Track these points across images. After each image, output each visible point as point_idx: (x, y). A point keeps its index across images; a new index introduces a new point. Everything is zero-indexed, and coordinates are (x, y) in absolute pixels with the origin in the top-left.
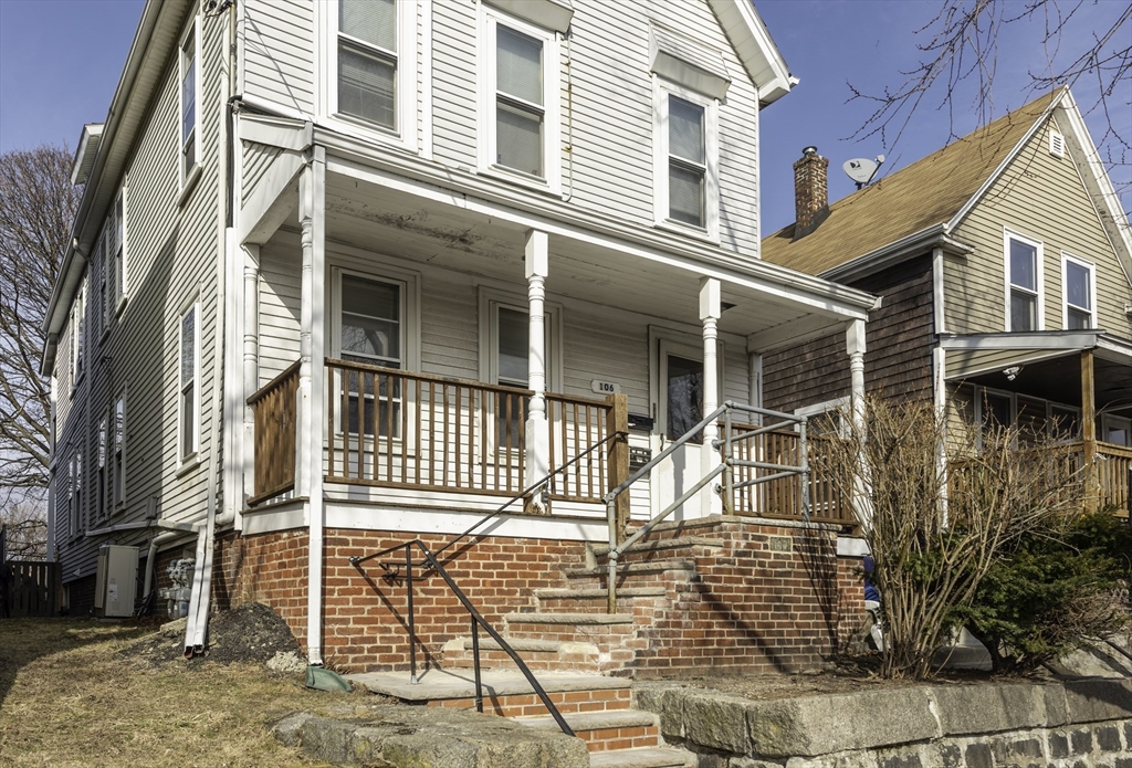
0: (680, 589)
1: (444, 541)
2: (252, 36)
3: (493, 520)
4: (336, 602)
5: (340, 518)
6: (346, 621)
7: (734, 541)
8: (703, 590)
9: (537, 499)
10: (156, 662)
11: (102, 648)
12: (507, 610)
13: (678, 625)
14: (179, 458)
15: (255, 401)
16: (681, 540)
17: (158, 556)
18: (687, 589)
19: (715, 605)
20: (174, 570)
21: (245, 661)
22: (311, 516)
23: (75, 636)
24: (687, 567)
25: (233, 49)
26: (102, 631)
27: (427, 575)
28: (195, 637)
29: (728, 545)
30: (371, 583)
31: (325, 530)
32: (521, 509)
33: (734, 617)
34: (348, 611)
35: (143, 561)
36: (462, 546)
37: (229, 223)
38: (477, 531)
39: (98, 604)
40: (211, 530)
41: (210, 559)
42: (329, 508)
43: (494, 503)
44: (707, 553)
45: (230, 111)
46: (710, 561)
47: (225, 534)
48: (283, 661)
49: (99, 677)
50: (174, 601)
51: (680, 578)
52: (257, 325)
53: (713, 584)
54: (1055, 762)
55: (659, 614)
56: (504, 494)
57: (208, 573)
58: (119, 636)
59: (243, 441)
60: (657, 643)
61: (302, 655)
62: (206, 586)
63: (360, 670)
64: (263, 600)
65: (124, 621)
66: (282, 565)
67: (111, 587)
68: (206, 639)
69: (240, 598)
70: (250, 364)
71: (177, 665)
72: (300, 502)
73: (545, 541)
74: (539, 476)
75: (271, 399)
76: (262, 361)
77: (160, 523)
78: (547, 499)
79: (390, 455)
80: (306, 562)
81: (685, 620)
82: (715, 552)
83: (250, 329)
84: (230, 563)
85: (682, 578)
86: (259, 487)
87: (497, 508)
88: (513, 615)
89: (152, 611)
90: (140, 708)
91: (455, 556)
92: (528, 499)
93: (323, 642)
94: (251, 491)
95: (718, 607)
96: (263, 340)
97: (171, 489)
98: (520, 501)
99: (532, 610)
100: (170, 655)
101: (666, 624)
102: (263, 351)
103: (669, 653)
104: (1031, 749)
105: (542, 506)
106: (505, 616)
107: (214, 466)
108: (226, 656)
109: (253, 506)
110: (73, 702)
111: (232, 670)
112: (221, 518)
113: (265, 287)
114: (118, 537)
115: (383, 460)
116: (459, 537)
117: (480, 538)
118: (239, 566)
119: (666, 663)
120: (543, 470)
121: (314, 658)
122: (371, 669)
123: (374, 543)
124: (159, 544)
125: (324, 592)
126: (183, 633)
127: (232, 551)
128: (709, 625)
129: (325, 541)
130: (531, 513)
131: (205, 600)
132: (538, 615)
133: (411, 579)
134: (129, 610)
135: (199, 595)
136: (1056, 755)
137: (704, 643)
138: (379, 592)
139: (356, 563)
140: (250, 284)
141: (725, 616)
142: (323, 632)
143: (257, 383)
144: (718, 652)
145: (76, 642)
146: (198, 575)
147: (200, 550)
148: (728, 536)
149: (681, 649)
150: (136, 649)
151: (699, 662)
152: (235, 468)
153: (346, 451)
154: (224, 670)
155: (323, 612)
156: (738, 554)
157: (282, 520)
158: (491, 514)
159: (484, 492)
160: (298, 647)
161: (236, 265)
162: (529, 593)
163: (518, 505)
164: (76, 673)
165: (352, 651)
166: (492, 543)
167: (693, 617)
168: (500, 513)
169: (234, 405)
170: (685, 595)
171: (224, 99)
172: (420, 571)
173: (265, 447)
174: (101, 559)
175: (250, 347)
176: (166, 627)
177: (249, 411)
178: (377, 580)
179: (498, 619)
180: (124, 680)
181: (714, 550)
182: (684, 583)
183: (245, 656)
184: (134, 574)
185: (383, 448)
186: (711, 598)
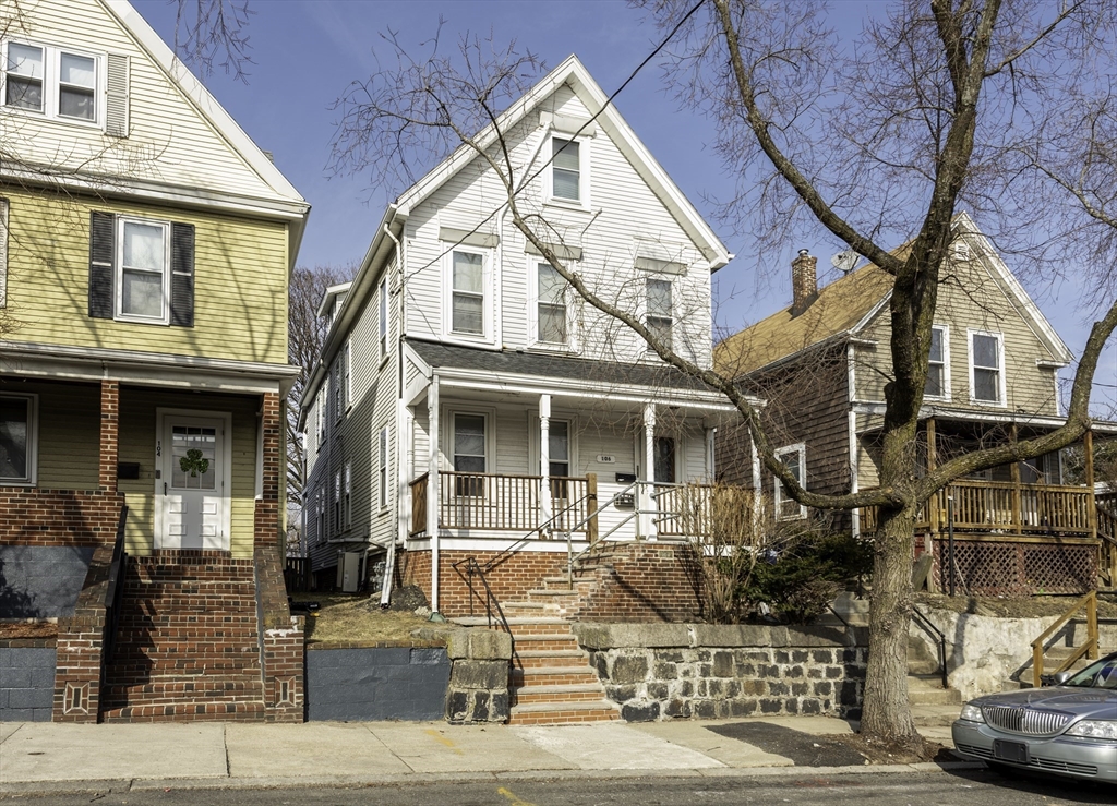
0: (604, 578)
1: (497, 554)
2: (411, 301)
3: (521, 543)
4: (445, 584)
5: (446, 545)
6: (449, 593)
7: (636, 554)
8: (618, 579)
9: (545, 532)
10: (369, 610)
11: (346, 605)
12: (530, 588)
13: (604, 596)
14: (379, 505)
15: (412, 484)
16: (606, 554)
17: (369, 558)
18: (609, 578)
19: (625, 586)
20: (377, 568)
21: (405, 610)
22: (433, 544)
23: (332, 601)
24: (608, 567)
25: (402, 308)
26: (344, 598)
27: (488, 571)
28: (385, 600)
29: (633, 555)
30: (461, 575)
31: (439, 551)
32: (537, 537)
33: (637, 592)
34: (450, 588)
35: (361, 560)
36: (505, 557)
37: (401, 397)
38: (513, 549)
39: (339, 585)
40: (393, 547)
41: (392, 563)
42: (441, 540)
43: (521, 535)
44: (621, 560)
45: (401, 341)
46: (623, 564)
47: (399, 550)
48: (421, 611)
49: (347, 615)
50: (377, 584)
51: (605, 572)
52: (413, 445)
53: (624, 576)
54: (778, 665)
55: (593, 590)
56: (527, 530)
57: (391, 570)
58: (354, 600)
59: (407, 506)
60: (592, 605)
61: (430, 609)
62: (391, 576)
63: (456, 616)
64: (415, 584)
65: (352, 594)
66: (423, 567)
67: (346, 575)
68: (390, 601)
69: (406, 582)
70: (410, 466)
71: (378, 612)
72: (428, 538)
73: (550, 553)
74: (545, 520)
75: (418, 485)
76: (416, 463)
77: (370, 540)
78: (550, 531)
79: (477, 506)
80: (431, 566)
81: (608, 593)
82: (625, 559)
83: (410, 449)
84: (402, 564)
85: (604, 572)
86: (414, 528)
87: (522, 537)
88: (532, 591)
89: (366, 588)
90: (363, 626)
91: (502, 561)
92: (541, 532)
93: (439, 603)
94: (411, 529)
95: (627, 587)
96: (416, 453)
97: (375, 522)
98: (537, 532)
99: (543, 588)
100: (375, 608)
101: (597, 595)
102: (417, 458)
103: (598, 610)
104: (761, 657)
105: (548, 536)
106: (529, 592)
107: (395, 515)
108: (398, 609)
109: (413, 537)
110: (340, 623)
111: (400, 614)
112: (398, 542)
113: (417, 426)
114: (348, 546)
115: (473, 509)
116: (504, 552)
117: (515, 552)
118: (406, 567)
119: (597, 614)
120: (548, 517)
121: (435, 609)
122: (461, 616)
123: (462, 556)
124: (370, 552)
125: (439, 579)
126: (380, 599)
127: (403, 558)
128: (622, 596)
129: (439, 556)
130: (542, 539)
131: (390, 583)
132: (546, 591)
133: (481, 574)
134: (354, 588)
135: (387, 581)
136: (779, 661)
137: (619, 605)
138: (464, 579)
139: (454, 566)
140: (410, 425)
141: (632, 592)
142: (438, 598)
143: (413, 474)
144: (628, 610)
145: (334, 603)
146: (387, 571)
147: (388, 558)
148: (633, 551)
149: (605, 608)
150: (361, 605)
151: (616, 614)
152: (403, 518)
153: (456, 506)
154: (396, 614)
155: (439, 589)
156: (639, 560)
157: (421, 545)
158: (520, 540)
159: (517, 529)
160: (428, 605)
161: (404, 416)
162: (541, 580)
163: (535, 535)
164: (337, 614)
165: (452, 607)
166: (522, 554)
167: (612, 592)
168: (524, 539)
169: (403, 486)
170: (608, 581)
171: (398, 336)
172: (485, 569)
173: (416, 508)
174: (340, 560)
175: (410, 457)
176: (373, 596)
177: (410, 489)
178: (464, 573)
179: (525, 593)
180: (357, 616)
181: (624, 558)
182: (608, 575)
183: (406, 608)
184: (357, 568)
185: (473, 503)
186: (623, 582)
